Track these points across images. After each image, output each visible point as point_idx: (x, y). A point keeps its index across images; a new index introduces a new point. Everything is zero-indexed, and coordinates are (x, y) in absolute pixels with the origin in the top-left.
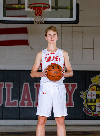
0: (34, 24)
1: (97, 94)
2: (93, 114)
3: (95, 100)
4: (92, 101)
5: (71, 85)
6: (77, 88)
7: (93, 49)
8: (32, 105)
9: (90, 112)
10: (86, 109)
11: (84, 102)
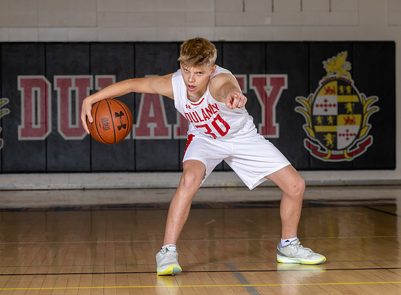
1: (339, 103)
2: (329, 156)
3: (335, 118)
4: (328, 121)
5: (272, 79)
6: (286, 87)
8: (167, 135)
9: (322, 149)
10: (311, 143)
11: (305, 123)
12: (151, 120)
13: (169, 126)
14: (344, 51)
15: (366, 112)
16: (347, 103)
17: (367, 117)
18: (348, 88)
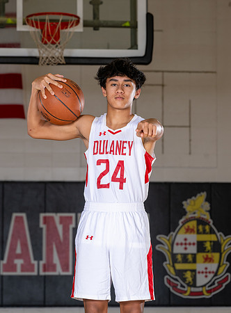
0: (40, 64)
1: (198, 242)
2: (188, 293)
3: (194, 256)
4: (188, 259)
7: (190, 127)
8: (33, 271)
9: (182, 286)
10: (172, 280)
13: (35, 263)
14: (203, 192)
15: (224, 251)
16: (206, 242)
17: (225, 256)
18: (207, 228)
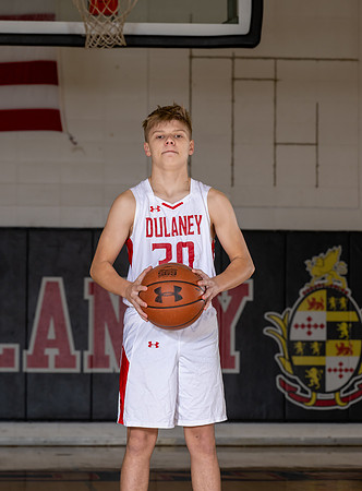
0: (87, 47)
2: (313, 402)
3: (322, 345)
4: (312, 350)
7: (317, 144)
8: (74, 366)
9: (303, 391)
10: (287, 381)
11: (279, 352)
12: (51, 344)
14: (337, 246)
16: (340, 323)
18: (343, 301)
